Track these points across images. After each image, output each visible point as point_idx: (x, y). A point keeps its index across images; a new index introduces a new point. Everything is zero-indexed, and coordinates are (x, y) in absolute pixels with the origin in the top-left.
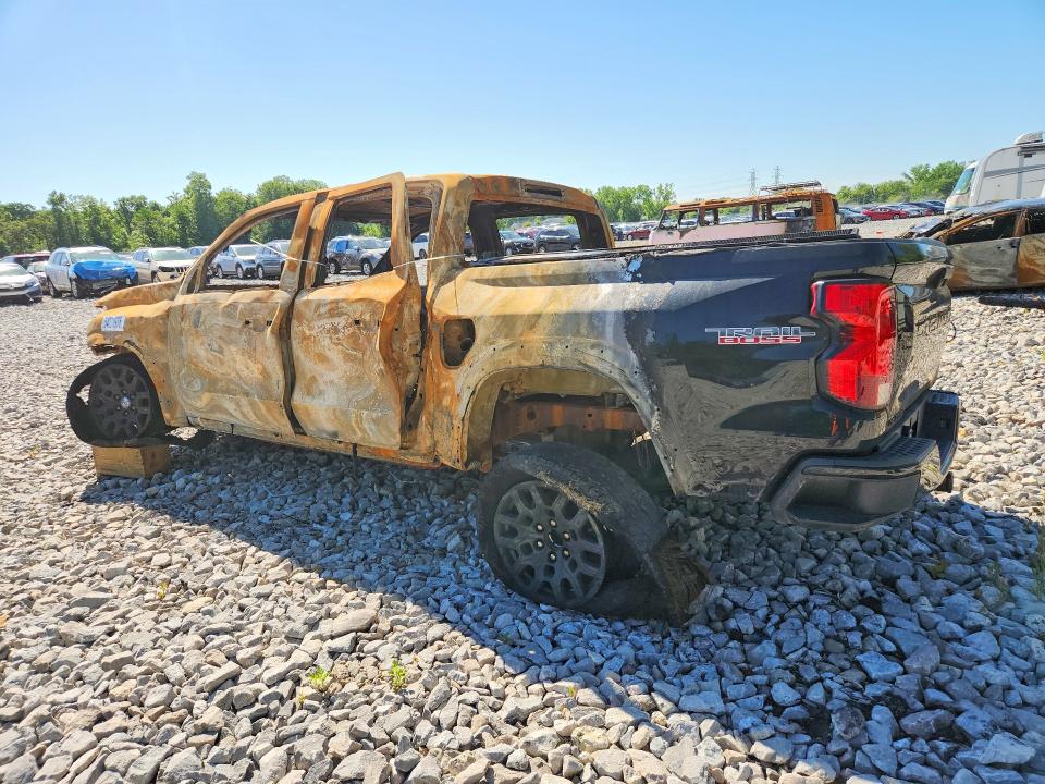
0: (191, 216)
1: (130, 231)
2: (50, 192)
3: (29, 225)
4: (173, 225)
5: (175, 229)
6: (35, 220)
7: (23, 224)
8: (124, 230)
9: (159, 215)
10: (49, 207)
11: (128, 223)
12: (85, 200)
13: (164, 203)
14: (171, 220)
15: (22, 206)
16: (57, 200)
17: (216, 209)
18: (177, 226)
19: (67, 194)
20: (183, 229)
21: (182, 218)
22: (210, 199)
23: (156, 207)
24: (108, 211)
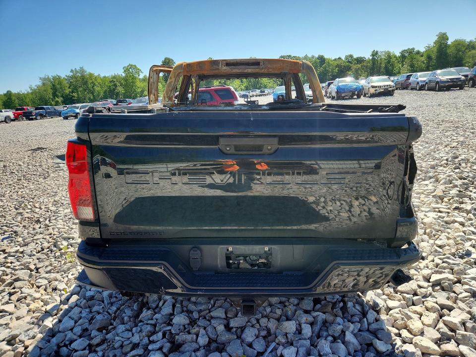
0: (434, 56)
1: (402, 66)
2: (372, 51)
3: (362, 66)
4: (423, 61)
5: (424, 63)
6: (365, 64)
7: (359, 66)
8: (400, 65)
9: (418, 57)
10: (371, 58)
11: (403, 61)
12: (386, 53)
13: (422, 50)
14: (423, 59)
15: (361, 58)
16: (375, 54)
17: (448, 51)
18: (425, 62)
19: (379, 51)
20: (428, 63)
21: (429, 58)
22: (447, 46)
23: (418, 52)
24: (395, 57)
